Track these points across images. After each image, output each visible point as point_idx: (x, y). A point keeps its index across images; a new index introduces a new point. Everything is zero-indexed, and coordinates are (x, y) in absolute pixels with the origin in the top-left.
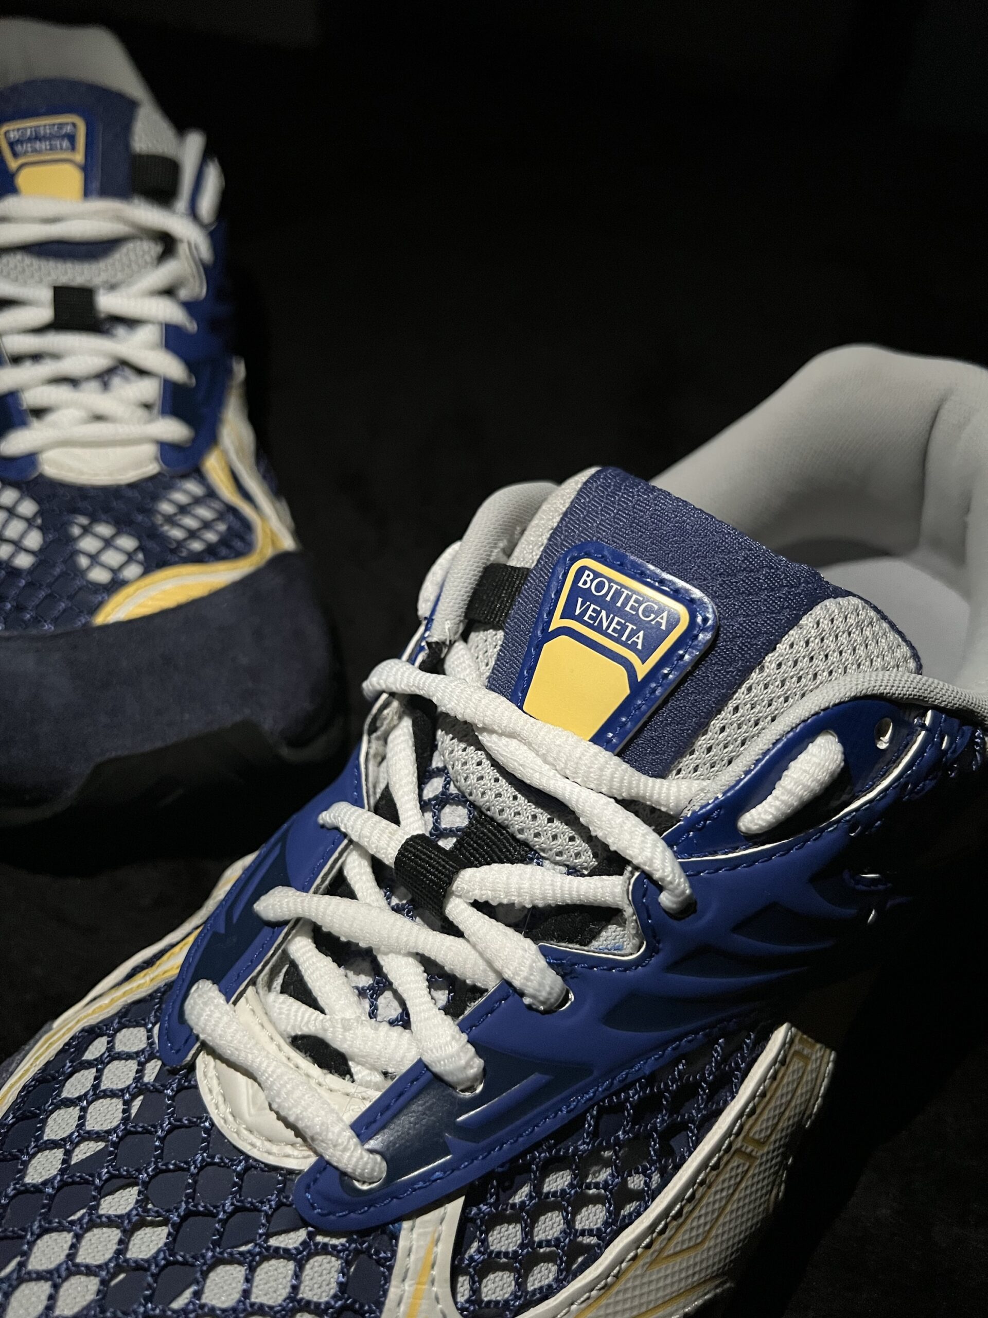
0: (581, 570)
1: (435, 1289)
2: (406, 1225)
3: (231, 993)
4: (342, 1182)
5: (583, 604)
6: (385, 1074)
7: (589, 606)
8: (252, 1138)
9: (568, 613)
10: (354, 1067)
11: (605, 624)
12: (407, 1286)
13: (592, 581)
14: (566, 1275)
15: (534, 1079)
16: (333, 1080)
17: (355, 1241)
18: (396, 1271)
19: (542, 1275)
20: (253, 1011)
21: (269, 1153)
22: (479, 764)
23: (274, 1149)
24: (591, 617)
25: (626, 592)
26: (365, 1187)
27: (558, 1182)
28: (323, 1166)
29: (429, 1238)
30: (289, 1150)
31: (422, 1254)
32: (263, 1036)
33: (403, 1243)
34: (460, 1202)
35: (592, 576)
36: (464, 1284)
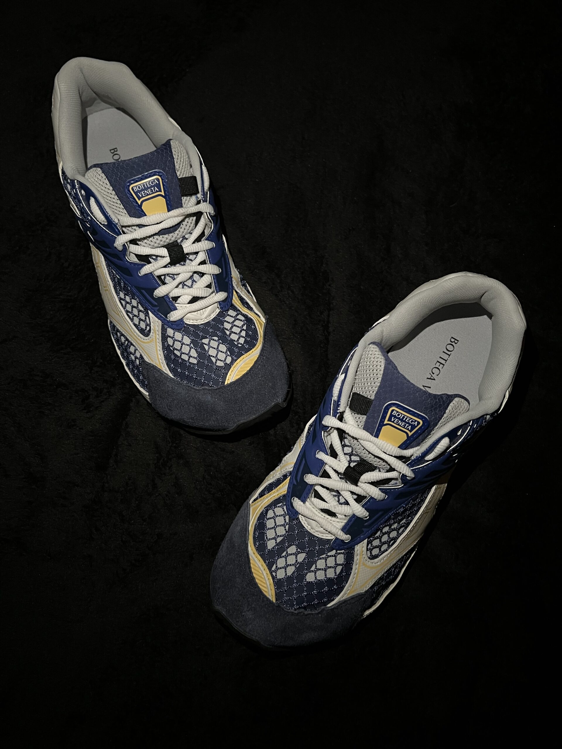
0: (393, 411)
1: (364, 556)
2: (356, 546)
3: (304, 501)
4: (342, 542)
5: (394, 419)
6: (345, 516)
7: (395, 420)
8: (318, 533)
9: (390, 420)
10: (337, 515)
11: (400, 424)
12: (358, 557)
13: (396, 413)
14: (389, 546)
15: (380, 513)
16: (333, 519)
17: (346, 551)
18: (355, 555)
19: (385, 547)
20: (310, 504)
21: (323, 536)
22: (358, 445)
23: (324, 535)
24: (396, 422)
25: (406, 417)
26: (347, 541)
27: (386, 529)
28: (337, 539)
29: (361, 548)
30: (327, 535)
31: (360, 551)
32: (314, 510)
33: (356, 549)
34: (367, 539)
35: (396, 412)
36: (369, 552)
